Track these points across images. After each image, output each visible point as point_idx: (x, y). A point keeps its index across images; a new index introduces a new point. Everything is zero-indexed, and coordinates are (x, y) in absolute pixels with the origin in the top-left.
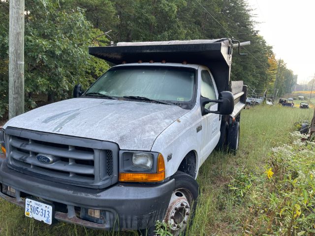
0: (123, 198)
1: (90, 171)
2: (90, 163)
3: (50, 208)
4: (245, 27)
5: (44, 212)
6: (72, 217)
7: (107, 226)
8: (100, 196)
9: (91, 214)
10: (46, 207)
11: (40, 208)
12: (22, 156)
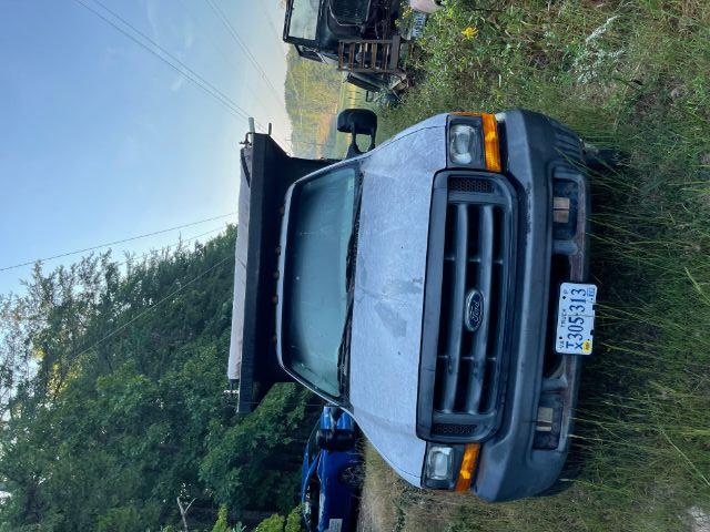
0: (526, 150)
1: (488, 213)
2: (475, 213)
3: (565, 287)
4: (186, 267)
5: (576, 304)
6: (575, 246)
7: (579, 179)
8: (529, 184)
9: (564, 216)
10: (564, 298)
11: (569, 312)
12: (474, 379)
